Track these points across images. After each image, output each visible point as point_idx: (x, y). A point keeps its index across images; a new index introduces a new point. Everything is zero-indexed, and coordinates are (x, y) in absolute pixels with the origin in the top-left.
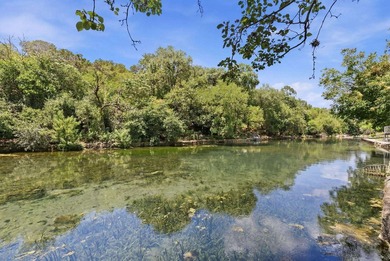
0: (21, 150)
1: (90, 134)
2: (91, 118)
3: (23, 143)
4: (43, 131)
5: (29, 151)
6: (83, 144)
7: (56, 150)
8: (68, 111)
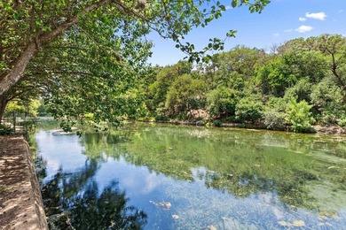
0: (264, 128)
1: (325, 117)
2: (329, 100)
3: (266, 122)
4: (279, 115)
5: (269, 129)
6: (317, 128)
7: (291, 131)
8: (303, 96)
